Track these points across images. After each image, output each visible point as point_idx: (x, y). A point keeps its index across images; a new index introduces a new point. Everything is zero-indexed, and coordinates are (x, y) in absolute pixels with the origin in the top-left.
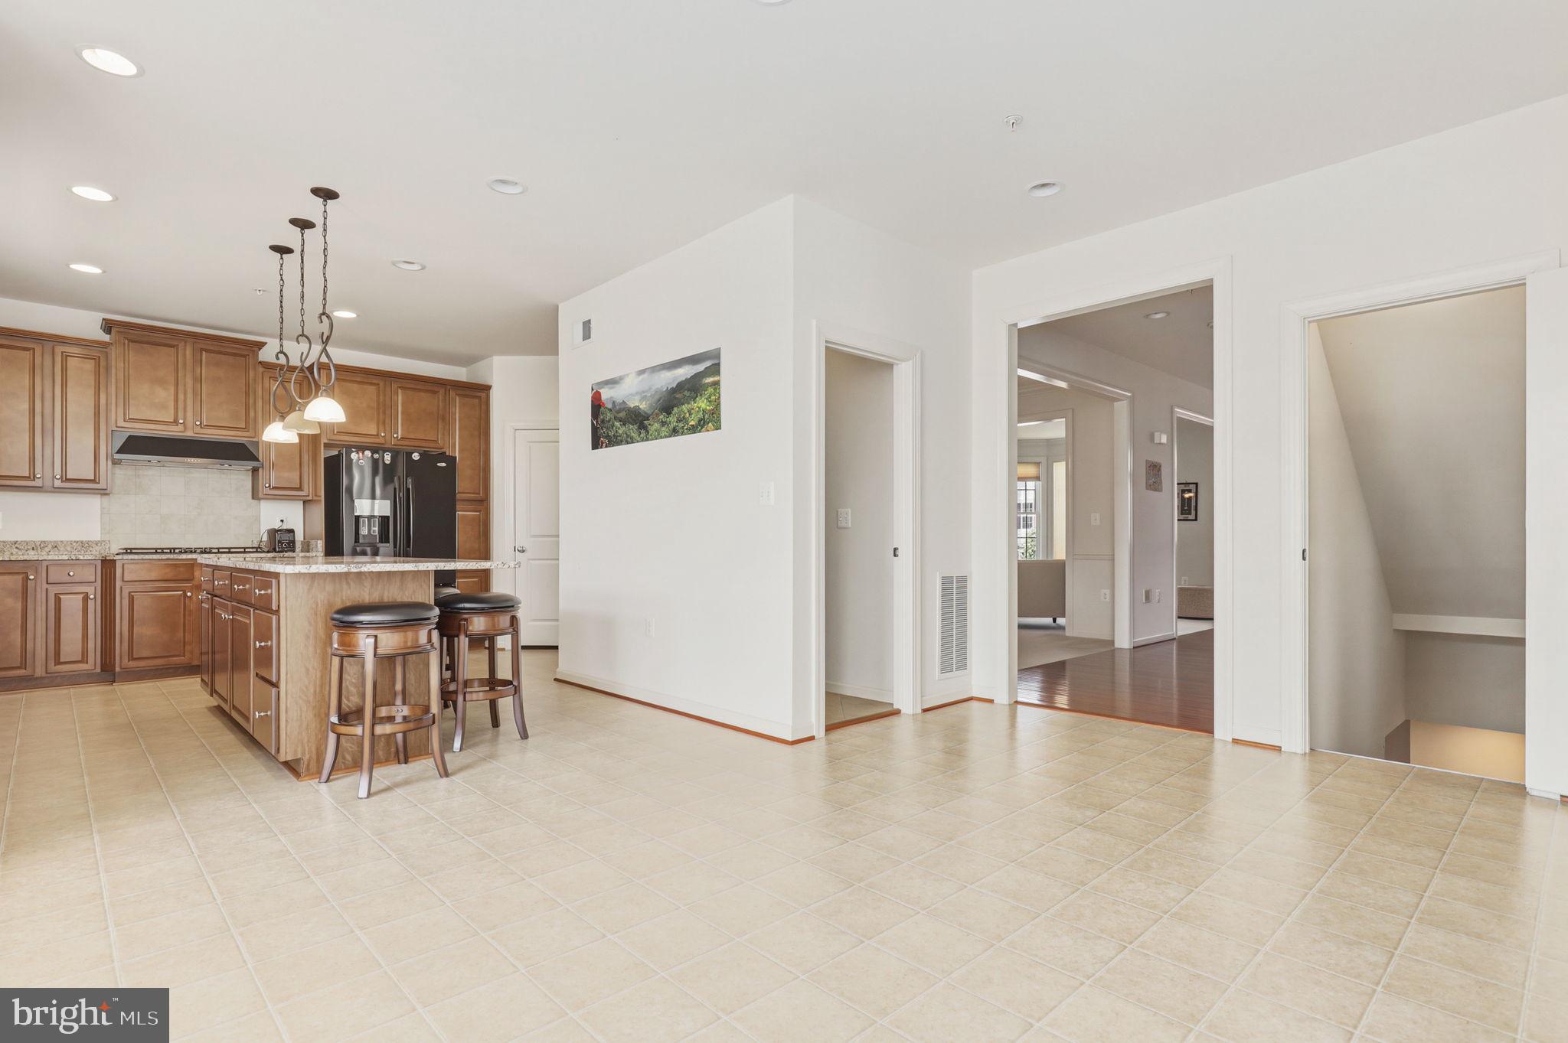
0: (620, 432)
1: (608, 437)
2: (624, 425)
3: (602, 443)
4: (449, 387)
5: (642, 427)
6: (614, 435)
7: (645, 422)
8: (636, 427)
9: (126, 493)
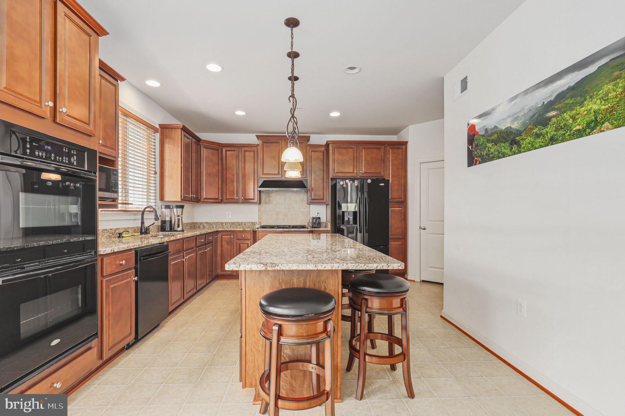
0: (492, 150)
1: (481, 156)
2: (496, 144)
3: (476, 161)
4: (386, 145)
5: (514, 142)
6: (487, 154)
7: (517, 138)
8: (507, 144)
9: (266, 203)
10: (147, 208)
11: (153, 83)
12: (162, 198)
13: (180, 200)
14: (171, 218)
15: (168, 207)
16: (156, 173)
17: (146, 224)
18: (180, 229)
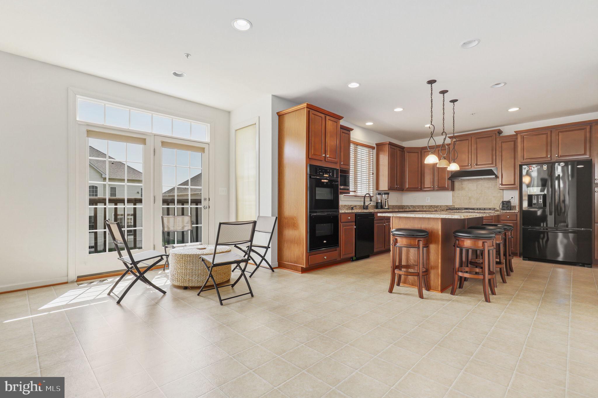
9: (459, 190)
10: (366, 194)
11: (369, 124)
12: (377, 188)
13: (387, 189)
14: (381, 200)
15: (379, 194)
16: (373, 174)
17: (366, 204)
18: (387, 207)
